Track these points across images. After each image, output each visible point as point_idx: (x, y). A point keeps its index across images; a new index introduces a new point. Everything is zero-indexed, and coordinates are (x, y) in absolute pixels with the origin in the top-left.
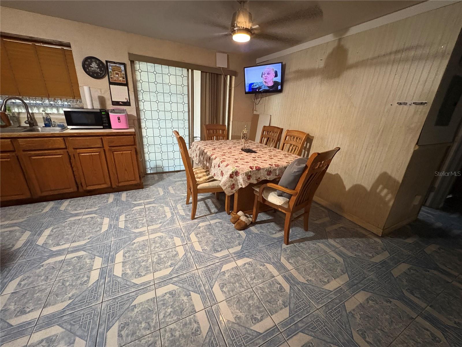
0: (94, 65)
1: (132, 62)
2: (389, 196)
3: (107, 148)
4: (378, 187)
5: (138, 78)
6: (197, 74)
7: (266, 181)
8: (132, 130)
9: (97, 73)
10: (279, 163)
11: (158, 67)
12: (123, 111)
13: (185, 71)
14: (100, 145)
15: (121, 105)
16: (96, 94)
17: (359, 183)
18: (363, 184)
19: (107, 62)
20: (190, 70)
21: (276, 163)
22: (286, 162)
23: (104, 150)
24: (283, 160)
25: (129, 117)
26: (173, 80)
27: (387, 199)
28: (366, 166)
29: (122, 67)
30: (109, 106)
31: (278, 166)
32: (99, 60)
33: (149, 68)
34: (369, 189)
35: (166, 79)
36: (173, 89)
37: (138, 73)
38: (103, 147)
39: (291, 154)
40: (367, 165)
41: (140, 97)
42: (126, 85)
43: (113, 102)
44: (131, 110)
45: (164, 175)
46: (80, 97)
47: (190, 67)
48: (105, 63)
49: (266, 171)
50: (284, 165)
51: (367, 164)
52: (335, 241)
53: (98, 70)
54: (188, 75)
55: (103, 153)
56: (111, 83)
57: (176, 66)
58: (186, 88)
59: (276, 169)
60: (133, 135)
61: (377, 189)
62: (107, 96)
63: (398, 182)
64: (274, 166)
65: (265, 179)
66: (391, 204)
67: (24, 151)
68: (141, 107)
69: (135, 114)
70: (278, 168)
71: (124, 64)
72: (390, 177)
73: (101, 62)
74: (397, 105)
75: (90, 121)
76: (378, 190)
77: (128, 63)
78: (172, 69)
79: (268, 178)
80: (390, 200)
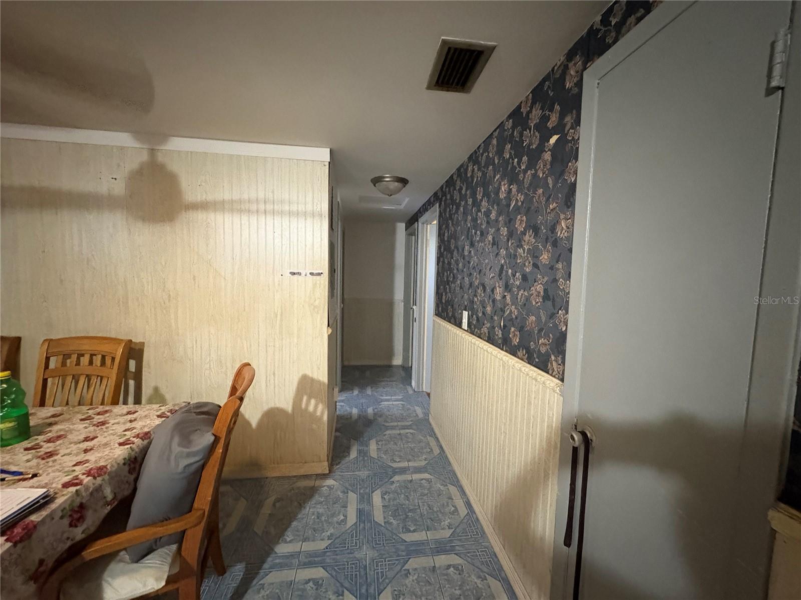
2: (320, 407)
4: (301, 400)
7: (77, 549)
10: (95, 459)
17: (272, 405)
18: (278, 405)
21: (89, 466)
22: (121, 444)
24: (101, 440)
27: (318, 414)
28: (274, 374)
31: (101, 470)
34: (289, 409)
39: (107, 408)
40: (276, 372)
49: (62, 517)
50: (122, 457)
51: (274, 370)
52: (286, 542)
59: (101, 486)
61: (301, 404)
63: (324, 384)
64: (86, 480)
65: (69, 543)
66: (325, 418)
70: (106, 477)
72: (312, 380)
74: (290, 275)
76: (303, 406)
79: (79, 533)
80: (322, 413)
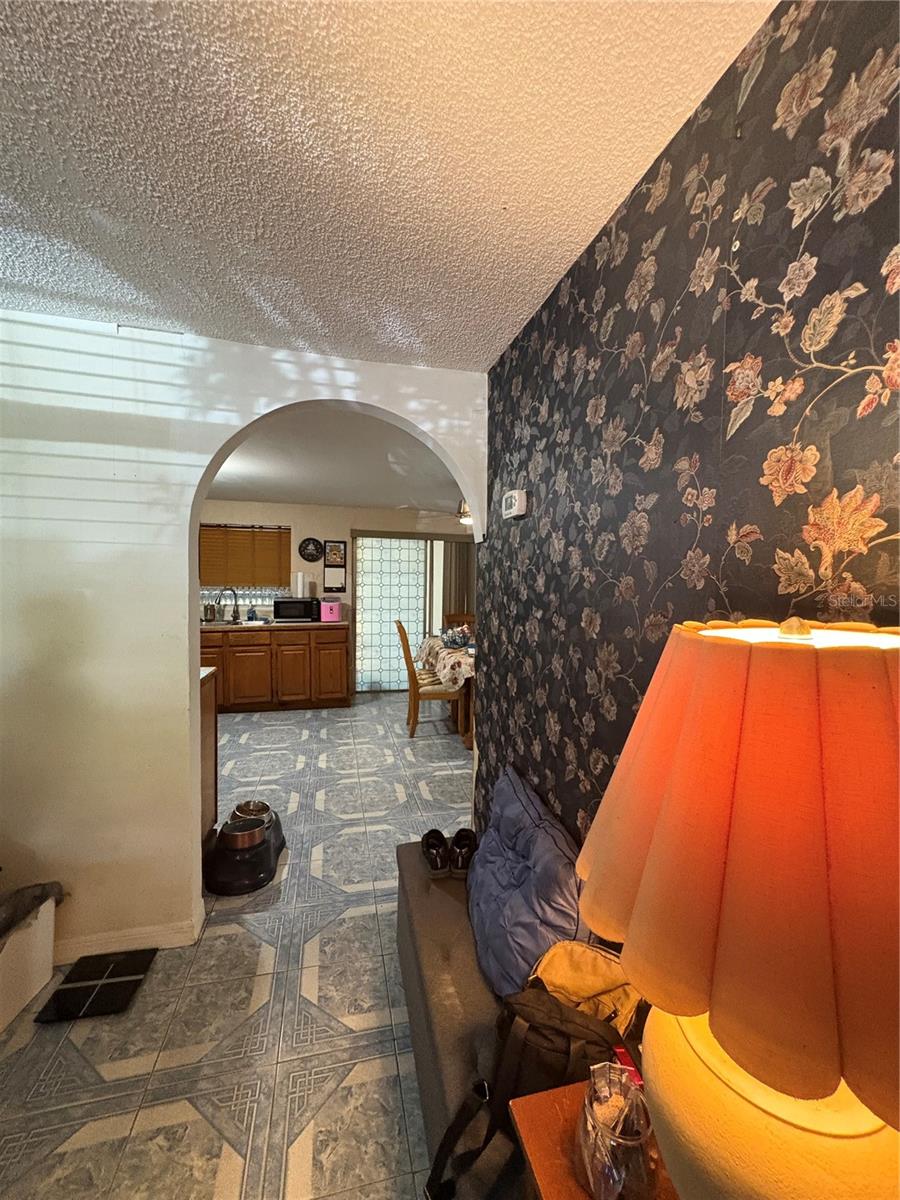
0: (311, 547)
1: (354, 539)
3: (313, 644)
5: (359, 556)
6: (439, 546)
8: (346, 623)
9: (312, 555)
11: (386, 542)
12: (337, 599)
13: (422, 543)
14: (306, 642)
15: (334, 592)
16: (309, 580)
19: (325, 542)
20: (429, 542)
23: (310, 648)
25: (343, 606)
26: (404, 555)
29: (342, 546)
30: (321, 594)
32: (317, 541)
33: (374, 543)
35: (395, 555)
36: (404, 567)
37: (359, 551)
38: (309, 644)
41: (359, 580)
42: (344, 566)
43: (325, 588)
44: (345, 598)
45: (382, 695)
46: (289, 585)
47: (429, 537)
48: (323, 543)
53: (315, 552)
54: (426, 546)
55: (308, 652)
56: (326, 566)
57: (409, 539)
58: (422, 565)
60: (345, 628)
62: (319, 582)
67: (231, 646)
68: (359, 594)
69: (350, 603)
71: (345, 543)
73: (320, 543)
75: (297, 614)
77: (348, 540)
78: (404, 543)
